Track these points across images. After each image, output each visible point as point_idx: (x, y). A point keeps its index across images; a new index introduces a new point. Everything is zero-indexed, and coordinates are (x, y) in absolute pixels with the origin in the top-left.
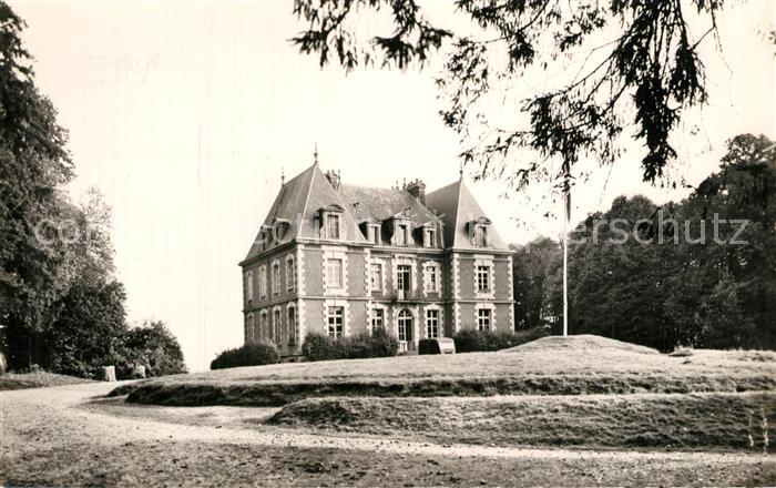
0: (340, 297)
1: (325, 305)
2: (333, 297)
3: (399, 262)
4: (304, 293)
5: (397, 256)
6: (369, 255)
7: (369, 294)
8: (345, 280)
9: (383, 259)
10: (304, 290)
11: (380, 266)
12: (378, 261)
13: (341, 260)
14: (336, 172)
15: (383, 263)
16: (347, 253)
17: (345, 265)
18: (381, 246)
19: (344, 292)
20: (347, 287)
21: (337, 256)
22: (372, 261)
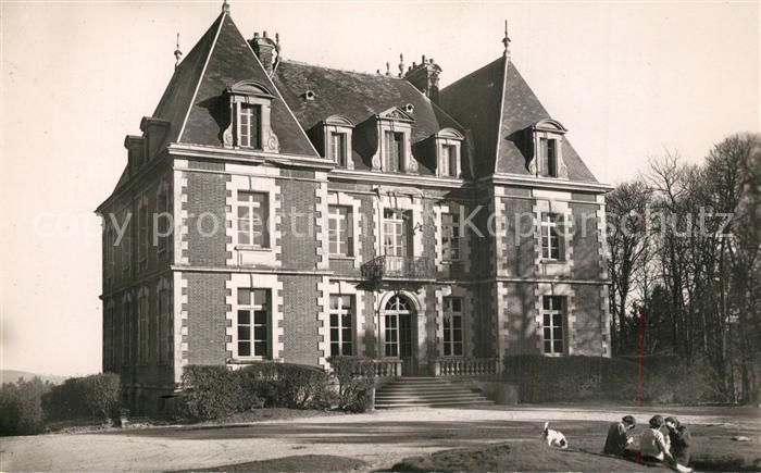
0: (264, 270)
1: (229, 285)
2: (248, 270)
3: (386, 203)
4: (185, 260)
5: (383, 189)
6: (324, 186)
7: (325, 264)
8: (275, 235)
9: (356, 196)
10: (185, 253)
11: (349, 209)
12: (345, 200)
13: (266, 195)
14: (271, 36)
15: (357, 204)
16: (278, 181)
17: (274, 204)
18: (350, 169)
19: (269, 258)
20: (279, 250)
21: (259, 186)
22: (333, 199)
